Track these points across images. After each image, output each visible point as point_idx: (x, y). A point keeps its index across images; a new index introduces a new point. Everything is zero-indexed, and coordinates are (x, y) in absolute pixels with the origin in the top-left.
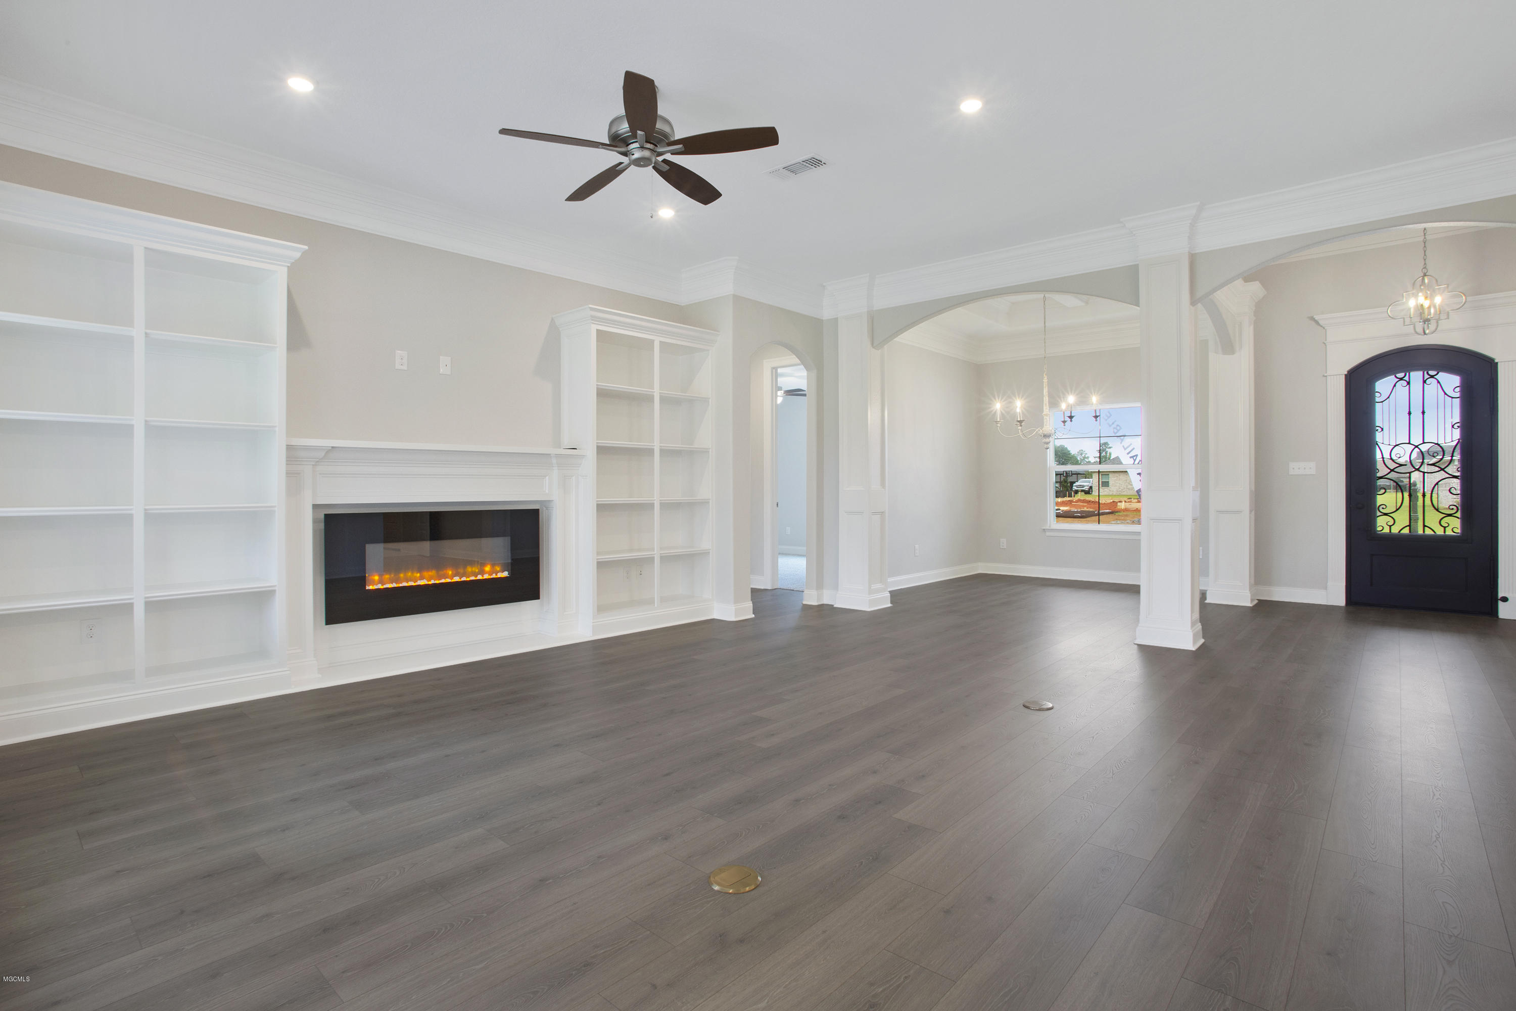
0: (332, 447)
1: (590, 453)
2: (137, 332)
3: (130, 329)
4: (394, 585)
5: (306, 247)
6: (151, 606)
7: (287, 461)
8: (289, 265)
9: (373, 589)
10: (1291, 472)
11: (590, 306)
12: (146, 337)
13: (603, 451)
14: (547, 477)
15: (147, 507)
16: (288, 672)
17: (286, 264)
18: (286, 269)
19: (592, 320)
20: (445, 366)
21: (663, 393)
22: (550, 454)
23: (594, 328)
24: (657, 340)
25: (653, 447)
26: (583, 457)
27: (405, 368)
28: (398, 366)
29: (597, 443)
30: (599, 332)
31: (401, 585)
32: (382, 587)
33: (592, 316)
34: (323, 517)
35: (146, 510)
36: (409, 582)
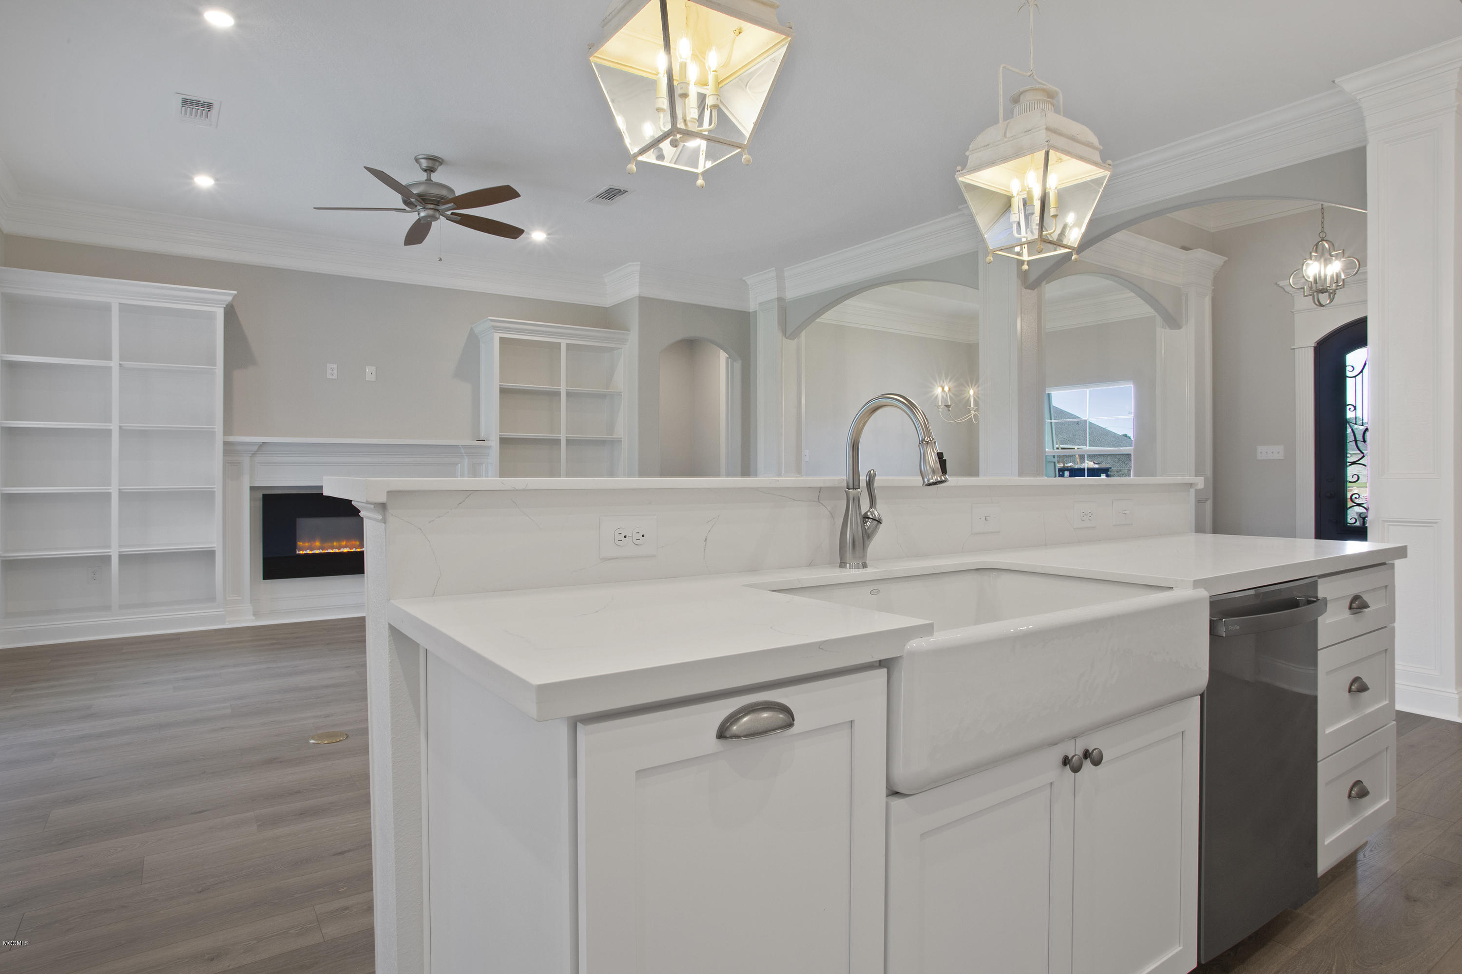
0: (263, 443)
1: (494, 443)
2: (114, 364)
3: (109, 362)
4: (321, 551)
5: (236, 292)
6: (123, 558)
7: (224, 453)
8: (225, 306)
9: (302, 554)
10: (1259, 457)
11: (489, 318)
12: (120, 366)
13: (503, 441)
14: (460, 464)
15: (121, 488)
16: (223, 612)
17: (222, 306)
18: (222, 310)
19: (494, 329)
20: (370, 372)
21: (568, 390)
22: (458, 446)
23: (497, 336)
24: (564, 342)
25: (560, 438)
26: (489, 447)
27: (335, 377)
28: (329, 376)
29: (500, 435)
30: (501, 338)
31: (326, 551)
32: (310, 552)
33: (493, 327)
34: (261, 496)
35: (120, 489)
36: (334, 550)
